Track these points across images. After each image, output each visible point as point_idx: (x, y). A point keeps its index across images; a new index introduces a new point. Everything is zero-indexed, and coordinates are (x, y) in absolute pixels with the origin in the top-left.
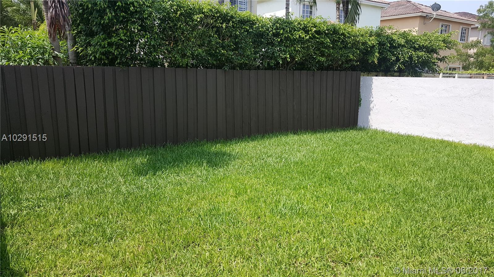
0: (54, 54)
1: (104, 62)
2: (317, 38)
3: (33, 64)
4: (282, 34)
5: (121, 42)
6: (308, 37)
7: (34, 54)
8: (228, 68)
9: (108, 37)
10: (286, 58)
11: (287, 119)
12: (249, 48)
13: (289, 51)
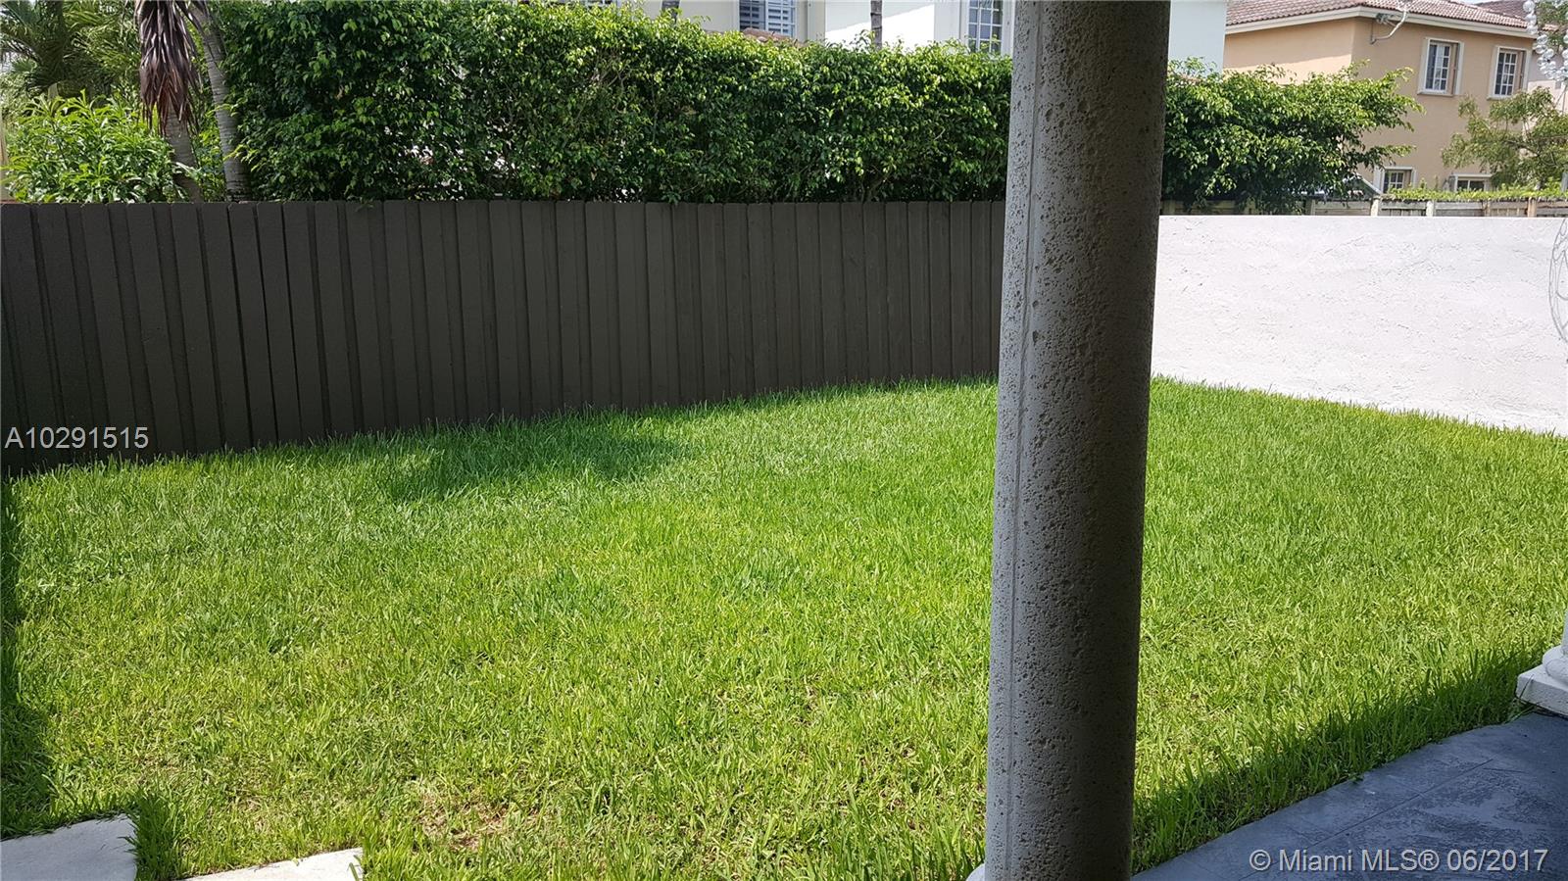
0: (176, 170)
1: (317, 191)
2: (951, 105)
3: (116, 199)
4: (841, 95)
5: (359, 132)
6: (920, 103)
7: (121, 170)
8: (680, 198)
9: (324, 117)
10: (853, 165)
11: (868, 349)
12: (740, 138)
13: (862, 145)
